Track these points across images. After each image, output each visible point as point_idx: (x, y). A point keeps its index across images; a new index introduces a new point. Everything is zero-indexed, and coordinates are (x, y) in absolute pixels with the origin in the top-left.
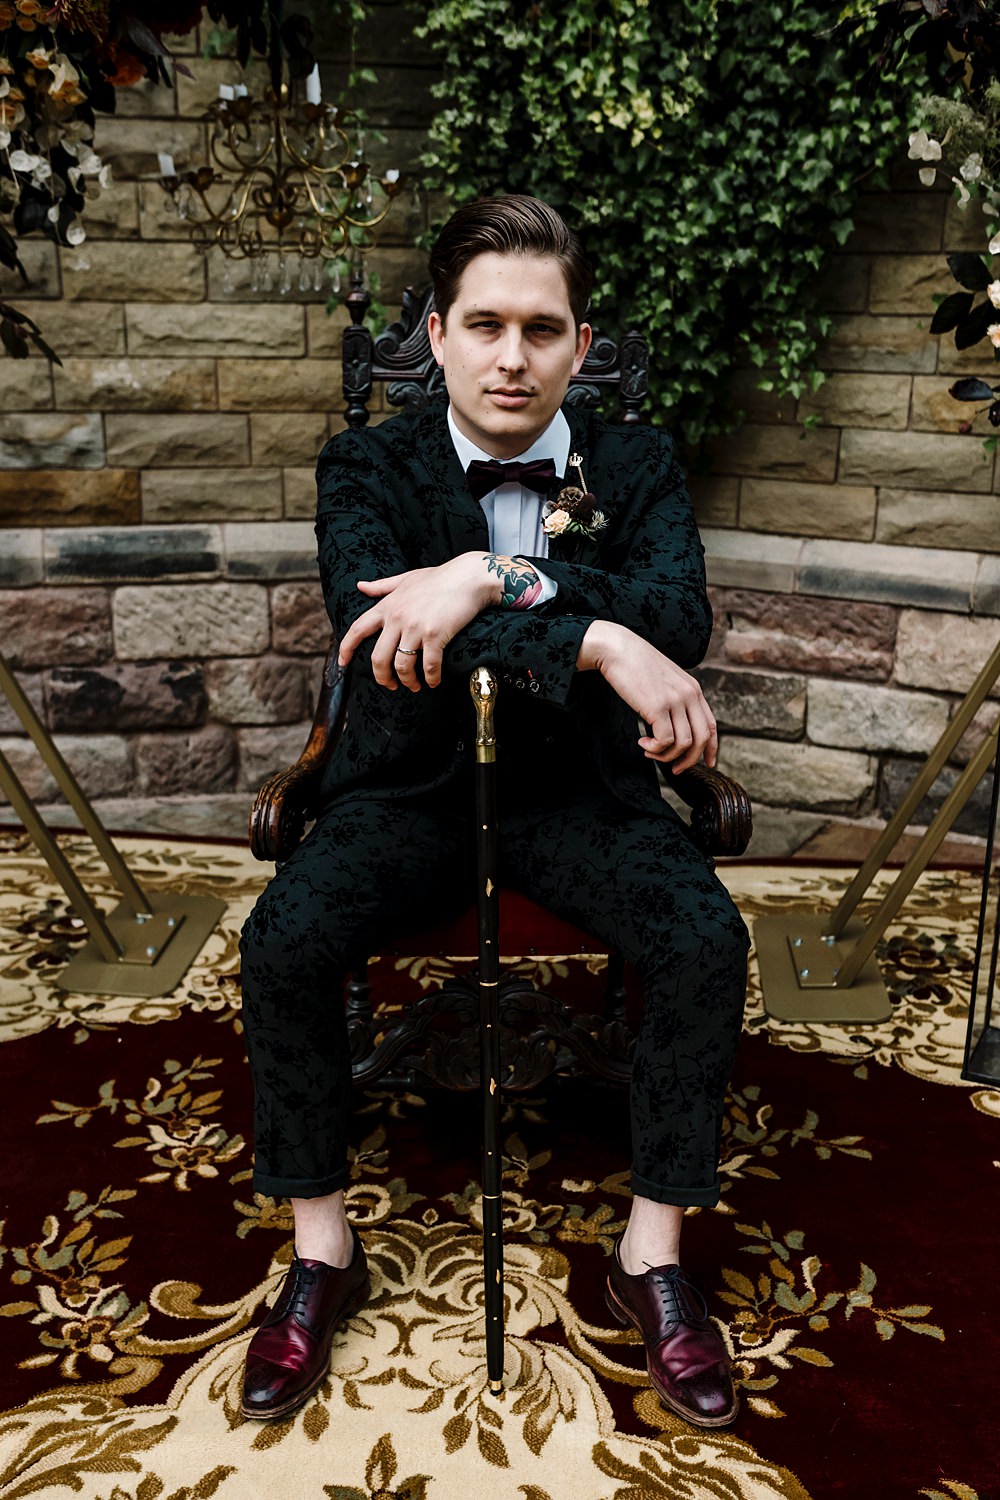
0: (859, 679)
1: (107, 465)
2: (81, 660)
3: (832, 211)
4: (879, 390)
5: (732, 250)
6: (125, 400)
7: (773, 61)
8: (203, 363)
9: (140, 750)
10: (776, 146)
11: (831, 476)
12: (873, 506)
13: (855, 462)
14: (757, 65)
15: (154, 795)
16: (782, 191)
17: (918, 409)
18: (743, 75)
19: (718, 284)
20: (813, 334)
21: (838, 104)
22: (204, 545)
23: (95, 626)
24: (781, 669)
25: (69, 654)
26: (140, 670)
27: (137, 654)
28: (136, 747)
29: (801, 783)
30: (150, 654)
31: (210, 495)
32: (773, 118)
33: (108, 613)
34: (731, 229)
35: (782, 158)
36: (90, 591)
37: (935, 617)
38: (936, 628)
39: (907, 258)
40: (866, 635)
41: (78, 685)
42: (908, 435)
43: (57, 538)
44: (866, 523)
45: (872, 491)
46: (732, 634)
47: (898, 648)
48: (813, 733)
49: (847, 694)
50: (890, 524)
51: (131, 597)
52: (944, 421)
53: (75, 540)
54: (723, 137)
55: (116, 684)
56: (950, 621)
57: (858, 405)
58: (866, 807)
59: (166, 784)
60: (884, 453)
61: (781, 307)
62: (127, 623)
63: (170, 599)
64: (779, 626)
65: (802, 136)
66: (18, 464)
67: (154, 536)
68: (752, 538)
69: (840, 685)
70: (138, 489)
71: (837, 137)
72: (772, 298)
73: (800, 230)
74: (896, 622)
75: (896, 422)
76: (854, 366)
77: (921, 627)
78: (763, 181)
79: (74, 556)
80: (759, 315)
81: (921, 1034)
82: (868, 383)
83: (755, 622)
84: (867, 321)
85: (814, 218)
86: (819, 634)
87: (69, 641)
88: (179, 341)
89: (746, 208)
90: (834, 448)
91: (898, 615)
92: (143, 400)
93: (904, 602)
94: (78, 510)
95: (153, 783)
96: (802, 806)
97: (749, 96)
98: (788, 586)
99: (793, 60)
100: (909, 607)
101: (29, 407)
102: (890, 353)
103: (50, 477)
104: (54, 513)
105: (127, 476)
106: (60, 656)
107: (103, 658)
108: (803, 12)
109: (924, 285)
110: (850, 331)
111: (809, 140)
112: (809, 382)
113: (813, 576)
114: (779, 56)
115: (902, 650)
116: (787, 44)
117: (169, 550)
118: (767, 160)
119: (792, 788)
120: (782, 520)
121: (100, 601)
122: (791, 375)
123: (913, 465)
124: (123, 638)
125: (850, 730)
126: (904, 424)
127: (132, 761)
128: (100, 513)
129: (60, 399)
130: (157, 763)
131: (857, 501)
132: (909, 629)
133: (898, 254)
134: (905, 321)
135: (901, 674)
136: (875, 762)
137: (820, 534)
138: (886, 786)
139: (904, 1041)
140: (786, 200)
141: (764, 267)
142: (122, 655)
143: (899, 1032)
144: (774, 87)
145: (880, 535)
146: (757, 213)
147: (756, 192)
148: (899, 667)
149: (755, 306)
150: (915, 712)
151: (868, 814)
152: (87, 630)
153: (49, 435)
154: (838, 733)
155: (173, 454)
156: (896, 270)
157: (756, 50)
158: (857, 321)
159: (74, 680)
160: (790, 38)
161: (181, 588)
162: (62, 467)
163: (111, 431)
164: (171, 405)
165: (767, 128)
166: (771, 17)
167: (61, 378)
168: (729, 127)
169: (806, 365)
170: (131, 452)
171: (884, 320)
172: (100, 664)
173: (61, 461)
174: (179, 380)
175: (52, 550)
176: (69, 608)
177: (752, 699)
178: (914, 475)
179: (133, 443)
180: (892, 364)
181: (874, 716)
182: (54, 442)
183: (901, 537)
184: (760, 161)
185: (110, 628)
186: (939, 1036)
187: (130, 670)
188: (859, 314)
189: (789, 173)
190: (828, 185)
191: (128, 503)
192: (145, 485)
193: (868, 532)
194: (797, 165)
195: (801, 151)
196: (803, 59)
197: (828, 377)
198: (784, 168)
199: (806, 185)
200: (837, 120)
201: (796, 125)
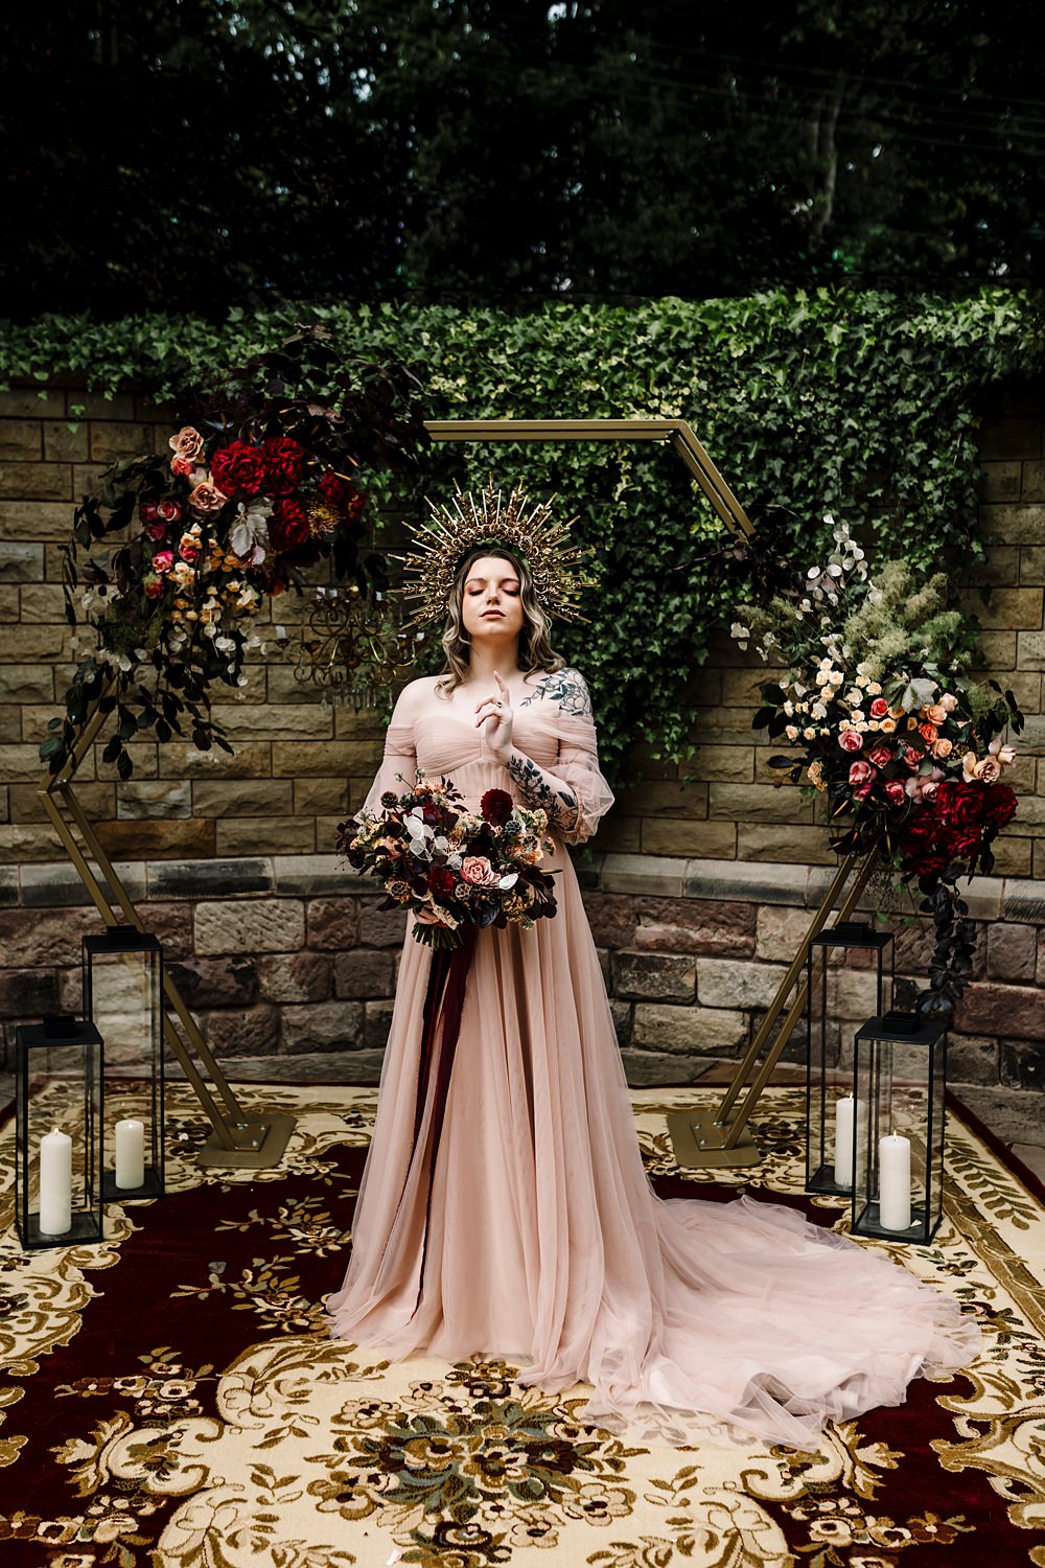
0: (732, 957)
1: (193, 816)
2: (169, 956)
3: (694, 645)
4: (733, 756)
5: (630, 668)
6: (208, 771)
7: (651, 552)
8: (262, 745)
9: (210, 1023)
10: (655, 602)
11: (704, 815)
12: (735, 835)
13: (720, 805)
14: (640, 554)
16: (661, 632)
17: (760, 769)
18: (632, 559)
19: (620, 690)
20: (686, 721)
21: (694, 580)
22: (261, 871)
23: (181, 930)
24: (677, 953)
26: (212, 963)
27: (210, 951)
28: (208, 1020)
29: (696, 1035)
30: (220, 951)
31: (265, 836)
32: (652, 586)
33: (191, 921)
34: (627, 655)
35: (659, 611)
36: (179, 905)
37: (782, 910)
38: (784, 918)
39: (746, 670)
40: (735, 925)
42: (755, 786)
43: (156, 868)
44: (730, 847)
45: (733, 825)
46: (640, 928)
47: (758, 933)
48: (703, 998)
49: (724, 967)
50: (747, 847)
51: (207, 909)
52: (777, 776)
53: (169, 869)
54: (620, 597)
55: (195, 974)
56: (792, 913)
57: (719, 766)
58: (744, 1050)
59: (228, 1048)
60: (740, 799)
61: (663, 704)
62: (203, 928)
63: (235, 911)
64: (674, 921)
65: (673, 598)
66: (132, 816)
67: (225, 866)
68: (652, 860)
69: (719, 962)
70: (214, 832)
71: (694, 600)
72: (657, 699)
73: (674, 656)
74: (756, 915)
75: (746, 777)
76: (715, 741)
77: (773, 918)
78: (648, 625)
79: (168, 881)
80: (649, 709)
81: (780, 1172)
82: (726, 752)
83: (657, 919)
84: (722, 710)
85: (682, 650)
86: (702, 926)
87: (162, 942)
88: (247, 730)
89: (637, 642)
90: (705, 796)
91: (757, 909)
92: (220, 770)
93: (760, 901)
94: (172, 848)
95: (217, 1047)
96: (697, 1052)
97: (636, 572)
98: (679, 892)
99: (663, 552)
100: (764, 904)
101: (140, 776)
102: (736, 732)
103: (153, 825)
104: (155, 850)
105: (206, 824)
107: (185, 954)
108: (668, 524)
109: (758, 688)
110: (712, 718)
111: (676, 601)
112: (685, 753)
113: (696, 885)
114: (655, 549)
115: (761, 935)
116: (659, 543)
117: (236, 876)
118: (650, 612)
119: (689, 1038)
120: (672, 847)
121: (185, 913)
122: (672, 749)
123: (759, 806)
124: (201, 939)
125: (728, 994)
126: (751, 779)
127: (203, 1031)
128: (186, 850)
129: (162, 771)
130: (221, 1033)
131: (724, 833)
132: (765, 920)
133: (739, 668)
134: (747, 711)
135: (761, 952)
136: (747, 1017)
137: (700, 855)
138: (757, 1034)
139: (769, 1175)
140: (663, 637)
141: (651, 679)
142: (200, 952)
143: (765, 1171)
144: (652, 567)
145: (740, 855)
146: (646, 645)
147: (643, 632)
148: (759, 946)
149: (646, 703)
150: (773, 979)
152: (175, 934)
153: (155, 796)
154: (720, 997)
155: (240, 808)
156: (739, 679)
157: (639, 545)
158: (715, 711)
160: (660, 539)
161: (243, 903)
162: (162, 818)
163: (196, 793)
164: (239, 774)
165: (648, 592)
166: (647, 526)
167: (165, 756)
168: (624, 591)
169: (682, 741)
170: (210, 807)
171: (733, 710)
172: (182, 958)
173: (161, 814)
174: (247, 756)
175: (153, 876)
176: (164, 918)
177: (657, 975)
178: (761, 813)
179: (212, 800)
180: (741, 739)
181: (745, 983)
182: (159, 800)
183: (754, 856)
184: (645, 612)
185: (191, 932)
186: (790, 1172)
187: (204, 963)
188: (717, 706)
189: (664, 620)
190: (691, 629)
191: (207, 842)
192: (219, 830)
193: (732, 853)
194: (669, 616)
195: (671, 608)
196: (669, 552)
197: (698, 749)
198: (661, 616)
199: (676, 629)
200: (693, 589)
201: (668, 591)
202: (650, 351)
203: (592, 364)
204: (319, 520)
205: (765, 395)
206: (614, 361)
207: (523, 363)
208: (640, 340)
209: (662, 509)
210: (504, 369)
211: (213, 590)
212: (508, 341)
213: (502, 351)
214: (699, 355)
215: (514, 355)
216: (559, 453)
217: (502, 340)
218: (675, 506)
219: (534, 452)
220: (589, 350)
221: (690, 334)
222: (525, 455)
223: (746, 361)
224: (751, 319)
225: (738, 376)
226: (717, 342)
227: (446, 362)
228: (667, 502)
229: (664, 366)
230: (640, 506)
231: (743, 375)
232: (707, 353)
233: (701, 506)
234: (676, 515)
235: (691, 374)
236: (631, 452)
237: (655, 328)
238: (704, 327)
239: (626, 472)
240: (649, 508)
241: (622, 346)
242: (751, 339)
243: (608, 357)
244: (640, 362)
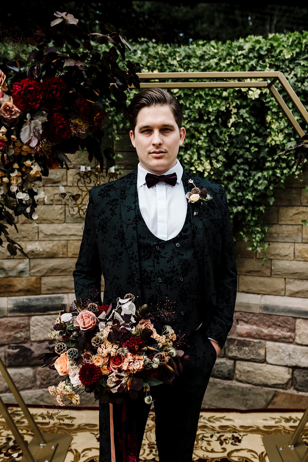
0: (284, 342)
1: (30, 276)
2: (18, 342)
3: (268, 195)
4: (284, 248)
5: (236, 207)
6: (37, 254)
7: (246, 151)
8: (63, 242)
9: (37, 372)
10: (248, 175)
11: (269, 275)
12: (284, 284)
13: (277, 270)
14: (241, 153)
15: (42, 388)
16: (251, 189)
17: (297, 254)
18: (237, 155)
19: (232, 217)
20: (263, 232)
21: (268, 164)
22: (62, 302)
23: (24, 330)
24: (256, 338)
25: (14, 340)
26: (39, 345)
27: (38, 339)
28: (36, 371)
29: (265, 377)
30: (42, 339)
31: (64, 284)
32: (247, 168)
33: (29, 325)
34: (235, 200)
35: (250, 179)
36: (23, 318)
37: (307, 321)
39: (290, 207)
40: (285, 327)
41: (17, 350)
42: (294, 262)
43: (12, 300)
44: (282, 290)
45: (283, 280)
46: (238, 326)
47: (296, 331)
48: (269, 360)
49: (280, 347)
50: (290, 290)
51: (37, 320)
52: (306, 257)
53: (18, 301)
54: (231, 173)
55: (30, 350)
57: (277, 252)
58: (289, 386)
59: (46, 384)
60: (287, 268)
61: (252, 224)
62: (35, 328)
63: (50, 320)
64: (255, 324)
65: (257, 173)
67: (45, 299)
68: (244, 294)
69: (277, 344)
70: (40, 283)
71: (268, 173)
72: (249, 221)
73: (258, 201)
74: (295, 323)
75: (290, 257)
76: (275, 240)
77: (304, 324)
78: (245, 186)
79: (18, 307)
80: (245, 226)
82: (280, 245)
83: (247, 322)
84: (278, 226)
85: (262, 197)
86: (269, 327)
87: (14, 336)
88: (56, 235)
90: (270, 266)
91: (296, 320)
92: (43, 254)
93: (297, 316)
94: (20, 291)
95: (41, 384)
96: (266, 385)
97: (239, 161)
98: (257, 311)
99: (253, 151)
100: (299, 318)
101: (5, 257)
102: (287, 236)
103: (11, 280)
104: (12, 292)
105: (36, 279)
106: (11, 341)
107: (26, 341)
108: (255, 138)
109: (296, 215)
110: (274, 229)
112: (263, 247)
113: (266, 308)
114: (248, 150)
115: (298, 332)
116: (250, 147)
117: (50, 304)
118: (245, 179)
119: (262, 379)
120: (254, 289)
121: (26, 321)
122: (257, 245)
123: (297, 271)
124: (33, 333)
125: (281, 359)
126: (292, 258)
127: (35, 376)
128: (27, 291)
130: (43, 377)
131: (279, 283)
132: (300, 325)
133: (287, 206)
134: (291, 226)
135: (298, 340)
136: (291, 370)
137: (267, 293)
138: (296, 379)
140: (253, 192)
141: (247, 212)
142: (33, 339)
144: (247, 159)
145: (287, 294)
146: (244, 196)
147: (242, 189)
148: (297, 338)
149: (244, 223)
150: (304, 353)
151: (289, 388)
152: (21, 331)
153: (12, 266)
154: (277, 360)
155: (52, 271)
156: (286, 211)
157: (241, 148)
158: (275, 226)
159: (16, 349)
160: (251, 145)
161: (54, 316)
162: (15, 277)
163: (32, 265)
164: (53, 256)
165: (245, 170)
166: (245, 139)
168: (233, 170)
169: (262, 241)
170: (39, 271)
171: (284, 226)
172: (24, 342)
173: (15, 275)
174: (55, 248)
175: (10, 304)
176: (15, 324)
177: (247, 349)
178: (297, 274)
179: (39, 268)
180: (287, 240)
181: (290, 354)
182: (13, 269)
183: (294, 295)
184: (243, 180)
185: (29, 330)
187: (35, 344)
188: (275, 224)
189: (253, 184)
190: (267, 188)
191: (37, 288)
192: (43, 282)
193: (283, 293)
194: (256, 182)
195: (256, 178)
196: (256, 151)
197: (269, 245)
198: (251, 182)
199: (259, 188)
200: (268, 169)
201: (254, 170)
202: (245, 57)
203: (217, 64)
204: (76, 126)
205: (303, 75)
206: (228, 62)
207: (184, 64)
208: (240, 53)
209: (252, 131)
210: (176, 67)
211: (16, 166)
212: (177, 55)
213: (175, 59)
214: (269, 58)
215: (181, 60)
216: (202, 105)
217: (175, 54)
218: (258, 129)
219: (190, 104)
220: (215, 58)
221: (265, 48)
222: (186, 106)
223: (292, 60)
224: (293, 41)
225: (288, 67)
226: (278, 51)
227: (149, 64)
228: (254, 127)
229: (253, 62)
230: (241, 130)
231: (291, 66)
232: (273, 57)
233: (271, 129)
234: (258, 134)
235: (266, 66)
236: (237, 104)
237: (247, 46)
238: (272, 45)
239: (235, 114)
240: (245, 130)
241: (231, 55)
242: (294, 50)
243: (225, 60)
244: (241, 62)
